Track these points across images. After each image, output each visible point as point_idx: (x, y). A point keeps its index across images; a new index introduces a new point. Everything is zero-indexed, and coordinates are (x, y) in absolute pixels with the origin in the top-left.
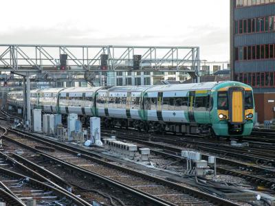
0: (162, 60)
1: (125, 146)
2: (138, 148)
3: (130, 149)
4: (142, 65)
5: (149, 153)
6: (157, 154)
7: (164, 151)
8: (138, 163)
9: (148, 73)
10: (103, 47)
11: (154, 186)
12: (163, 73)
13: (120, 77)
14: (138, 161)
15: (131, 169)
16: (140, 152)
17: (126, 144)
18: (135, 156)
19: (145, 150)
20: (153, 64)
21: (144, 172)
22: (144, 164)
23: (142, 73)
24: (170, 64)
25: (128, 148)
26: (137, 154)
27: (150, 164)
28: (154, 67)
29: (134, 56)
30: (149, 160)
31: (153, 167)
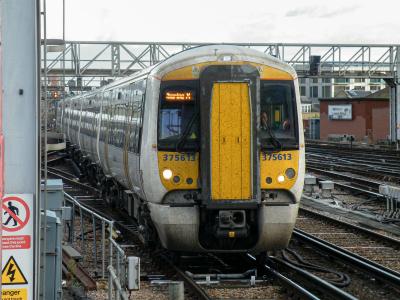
0: (349, 63)
2: (317, 180)
3: (307, 182)
4: (320, 69)
5: (332, 187)
6: (342, 188)
7: (352, 185)
8: (317, 200)
9: (328, 80)
10: (270, 46)
11: (342, 233)
12: (347, 80)
14: (317, 197)
15: (308, 209)
16: (320, 186)
18: (313, 191)
19: (328, 183)
20: (336, 69)
21: (326, 214)
22: (325, 202)
23: (320, 80)
24: (359, 69)
26: (316, 188)
27: (334, 203)
28: (338, 72)
29: (311, 57)
30: (332, 198)
31: (338, 207)
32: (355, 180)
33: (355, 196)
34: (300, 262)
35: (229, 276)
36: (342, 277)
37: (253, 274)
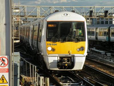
2: (105, 53)
8: (105, 60)
11: (112, 71)
13: (99, 21)
14: (105, 59)
15: (102, 63)
16: (106, 55)
17: (100, 51)
18: (104, 57)
19: (109, 54)
21: (108, 64)
22: (108, 60)
23: (109, 19)
25: (101, 53)
27: (111, 61)
29: (105, 11)
30: (110, 59)
31: (112, 62)
34: (97, 80)
35: (74, 84)
36: (111, 84)
37: (82, 83)
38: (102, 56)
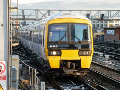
0: (113, 16)
1: (98, 54)
2: (104, 55)
3: (100, 55)
4: (104, 18)
5: (109, 57)
6: (112, 57)
8: (103, 61)
9: (106, 22)
10: (88, 11)
12: (113, 22)
13: (94, 24)
14: (104, 61)
15: (101, 64)
16: (105, 57)
17: (98, 53)
18: (102, 58)
19: (107, 56)
20: (109, 18)
21: (107, 66)
22: (107, 62)
23: (104, 22)
24: (117, 18)
25: (99, 54)
26: (103, 57)
27: (109, 62)
28: (110, 19)
29: (101, 14)
32: (116, 55)
33: (116, 60)
34: (98, 82)
35: (75, 87)
36: (113, 88)
37: (83, 86)
38: (101, 58)
